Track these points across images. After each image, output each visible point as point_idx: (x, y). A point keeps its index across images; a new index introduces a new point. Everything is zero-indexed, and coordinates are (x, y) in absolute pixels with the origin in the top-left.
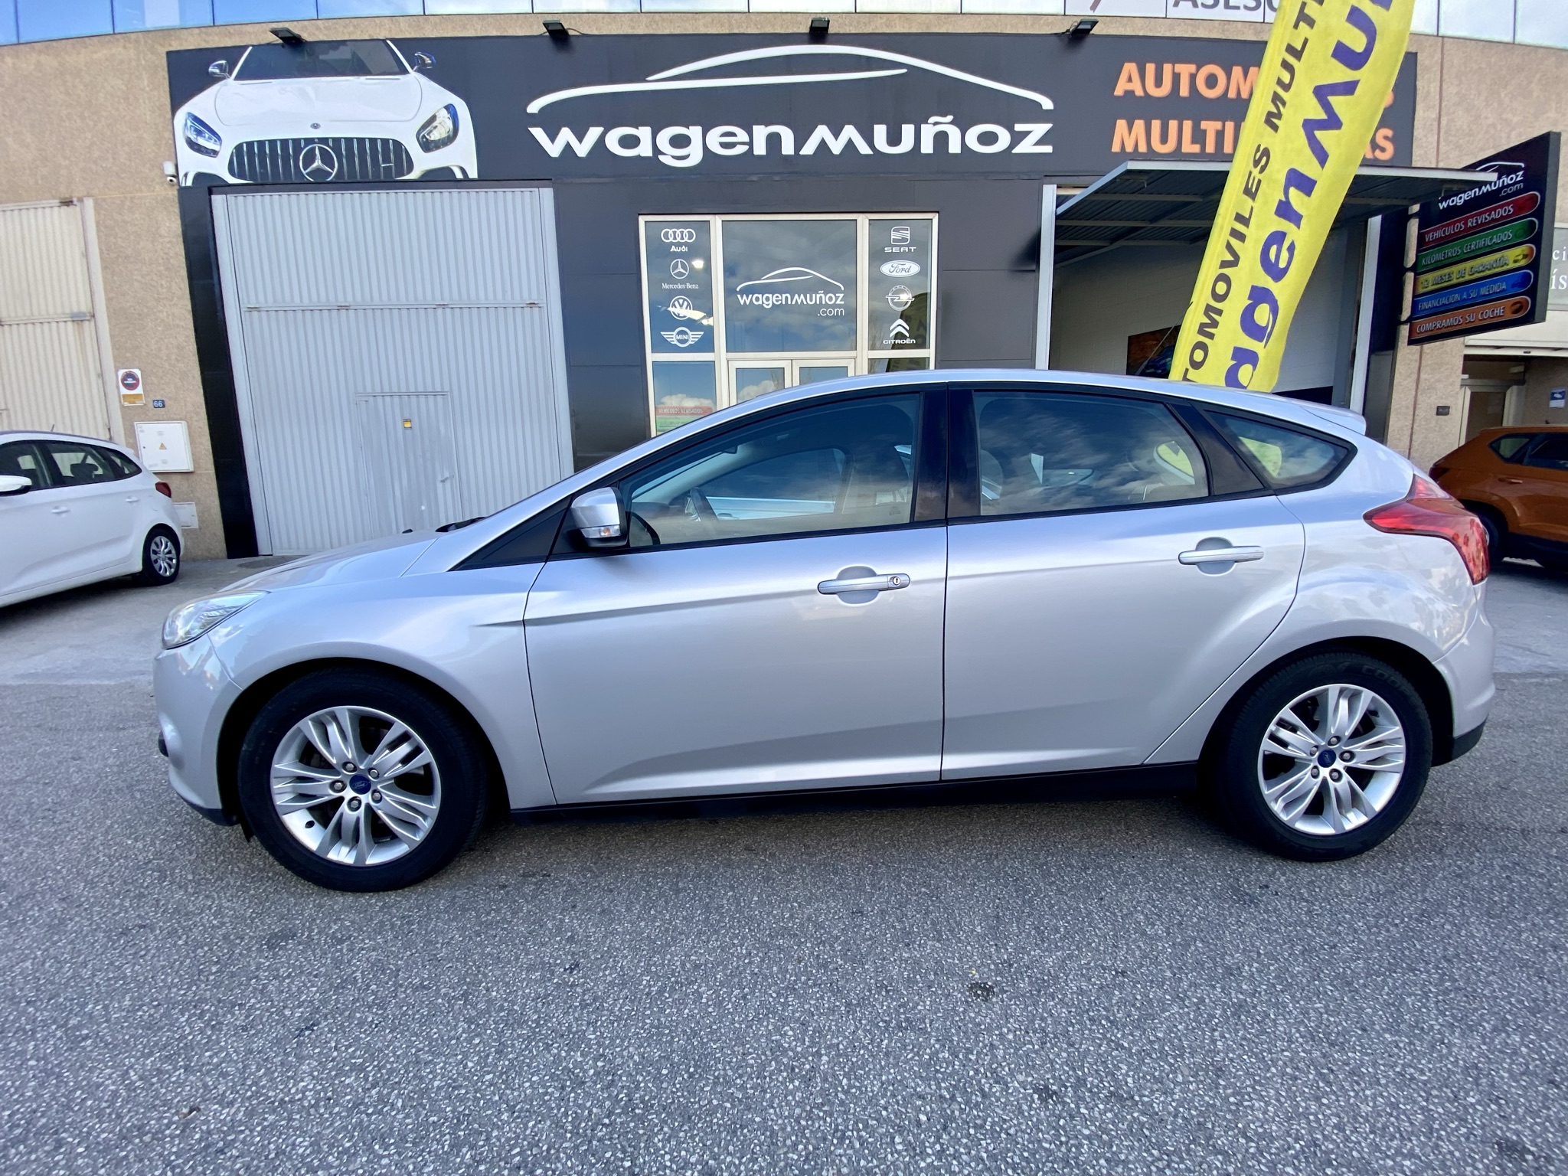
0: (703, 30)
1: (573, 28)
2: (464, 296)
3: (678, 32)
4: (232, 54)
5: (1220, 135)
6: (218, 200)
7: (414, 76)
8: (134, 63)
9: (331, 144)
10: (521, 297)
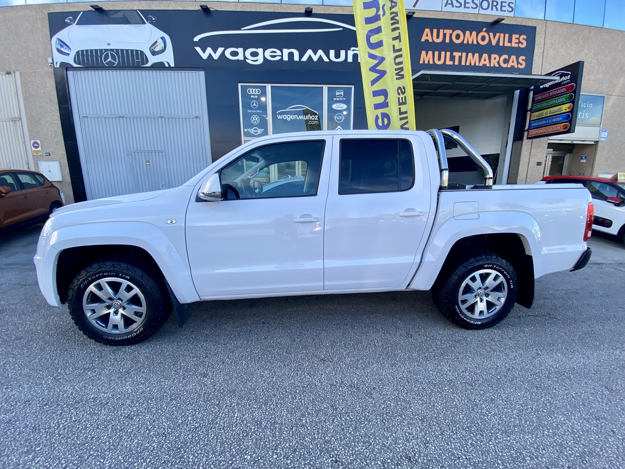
0: (263, 10)
1: (213, 7)
2: (169, 113)
3: (253, 10)
4: (74, 14)
5: (460, 58)
6: (70, 73)
7: (148, 25)
8: (34, 17)
9: (115, 51)
10: (192, 115)
